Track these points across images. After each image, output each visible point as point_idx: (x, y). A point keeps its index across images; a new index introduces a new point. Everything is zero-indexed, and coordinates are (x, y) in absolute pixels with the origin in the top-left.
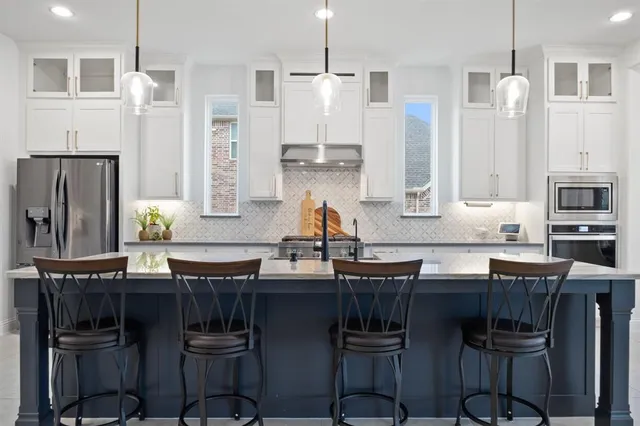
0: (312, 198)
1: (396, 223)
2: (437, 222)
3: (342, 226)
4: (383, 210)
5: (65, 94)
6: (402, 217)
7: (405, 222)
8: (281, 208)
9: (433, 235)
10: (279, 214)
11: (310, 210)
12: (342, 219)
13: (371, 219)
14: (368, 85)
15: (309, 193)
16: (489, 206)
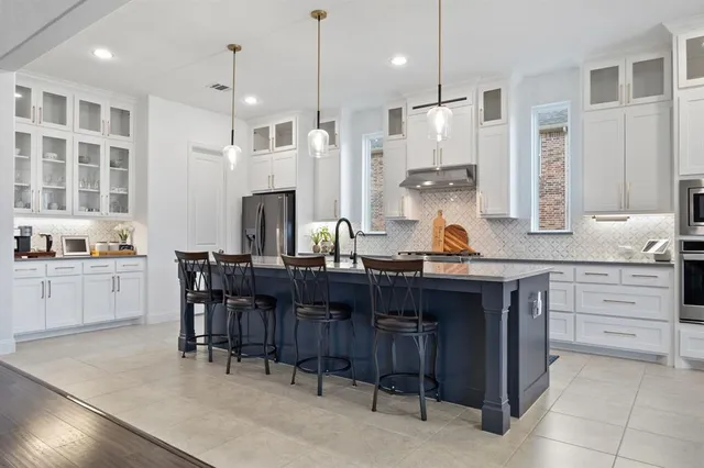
0: (444, 217)
1: (523, 240)
2: (569, 239)
3: (470, 244)
4: (511, 227)
5: (267, 151)
6: (530, 234)
7: (532, 239)
8: (419, 227)
9: (565, 254)
10: (416, 232)
11: (440, 228)
12: (470, 235)
13: (497, 236)
14: (481, 106)
15: (440, 213)
16: (624, 220)
